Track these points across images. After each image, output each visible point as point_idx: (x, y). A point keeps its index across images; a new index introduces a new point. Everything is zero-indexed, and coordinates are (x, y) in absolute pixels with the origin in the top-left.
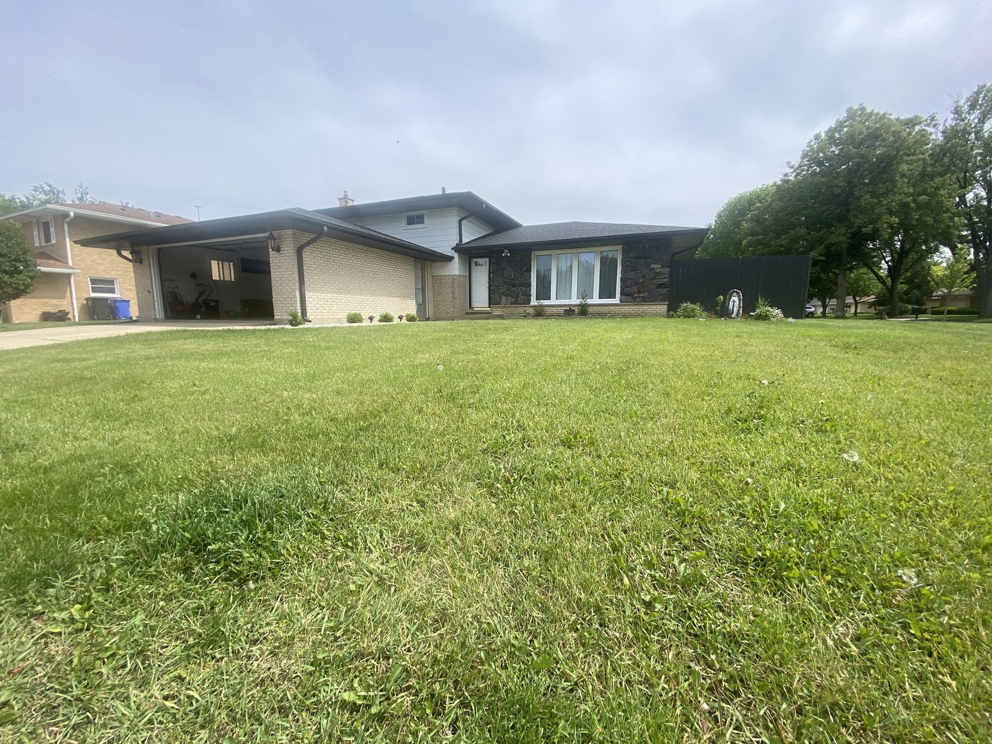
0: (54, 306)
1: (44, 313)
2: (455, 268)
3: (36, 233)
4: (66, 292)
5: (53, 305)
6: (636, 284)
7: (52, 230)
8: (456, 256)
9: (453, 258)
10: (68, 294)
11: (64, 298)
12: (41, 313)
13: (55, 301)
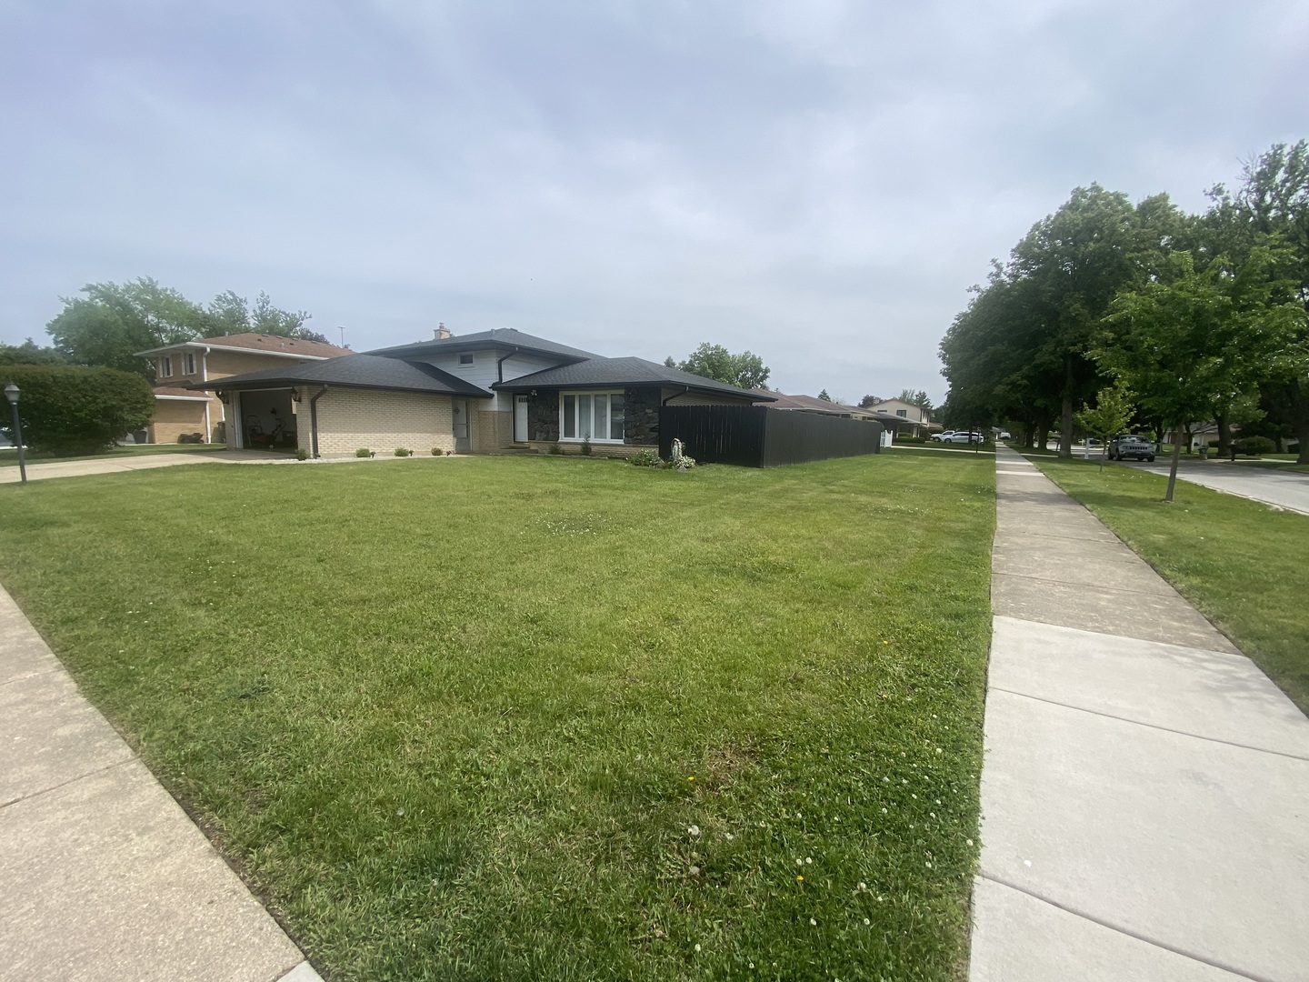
0: (191, 429)
1: (182, 435)
2: (495, 405)
3: (183, 364)
4: (201, 417)
5: (189, 428)
6: (635, 427)
7: (194, 362)
8: (495, 393)
9: (492, 396)
10: (203, 418)
11: (199, 422)
12: (179, 435)
13: (191, 425)
